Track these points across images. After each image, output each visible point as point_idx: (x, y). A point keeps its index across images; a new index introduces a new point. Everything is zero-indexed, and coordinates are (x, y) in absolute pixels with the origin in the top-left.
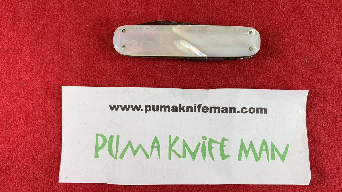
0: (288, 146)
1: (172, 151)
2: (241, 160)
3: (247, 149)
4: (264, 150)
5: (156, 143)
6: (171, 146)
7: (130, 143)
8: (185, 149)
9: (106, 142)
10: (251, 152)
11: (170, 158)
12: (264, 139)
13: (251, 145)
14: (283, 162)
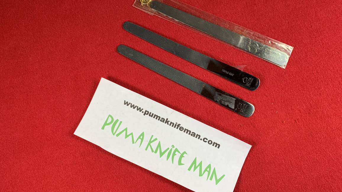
0: (224, 175)
1: (149, 146)
2: (190, 171)
3: (197, 165)
4: (207, 171)
5: (142, 136)
6: (150, 142)
7: (126, 129)
8: (158, 148)
9: (112, 122)
10: (198, 169)
11: (146, 150)
12: (210, 164)
13: (200, 164)
14: (216, 184)
